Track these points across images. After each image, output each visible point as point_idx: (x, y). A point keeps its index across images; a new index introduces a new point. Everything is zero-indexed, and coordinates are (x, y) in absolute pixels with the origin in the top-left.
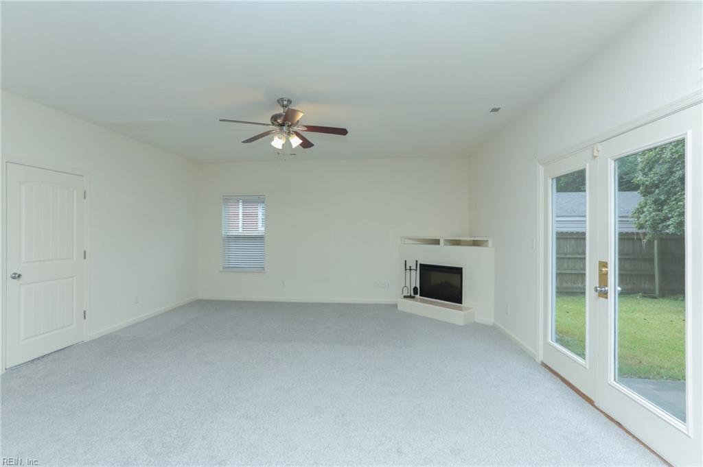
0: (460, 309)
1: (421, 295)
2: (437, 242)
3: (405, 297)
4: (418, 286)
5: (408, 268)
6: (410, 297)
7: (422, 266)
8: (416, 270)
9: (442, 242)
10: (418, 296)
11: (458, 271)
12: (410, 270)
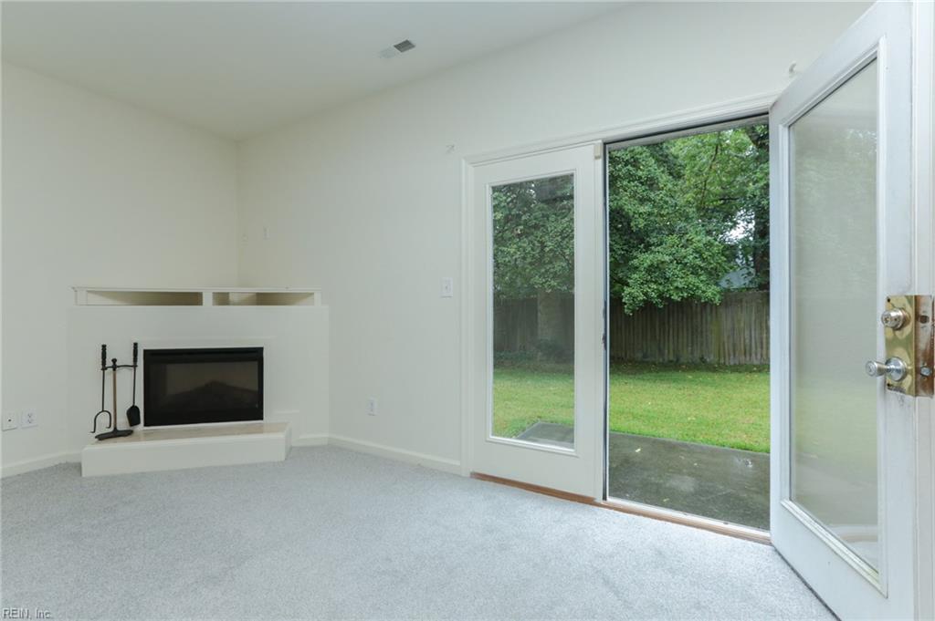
0: (260, 430)
1: (146, 425)
2: (193, 299)
3: (101, 438)
4: (140, 404)
5: (109, 363)
6: (116, 434)
7: (149, 354)
8: (135, 366)
9: (208, 299)
10: (140, 427)
11: (253, 357)
12: (115, 367)
